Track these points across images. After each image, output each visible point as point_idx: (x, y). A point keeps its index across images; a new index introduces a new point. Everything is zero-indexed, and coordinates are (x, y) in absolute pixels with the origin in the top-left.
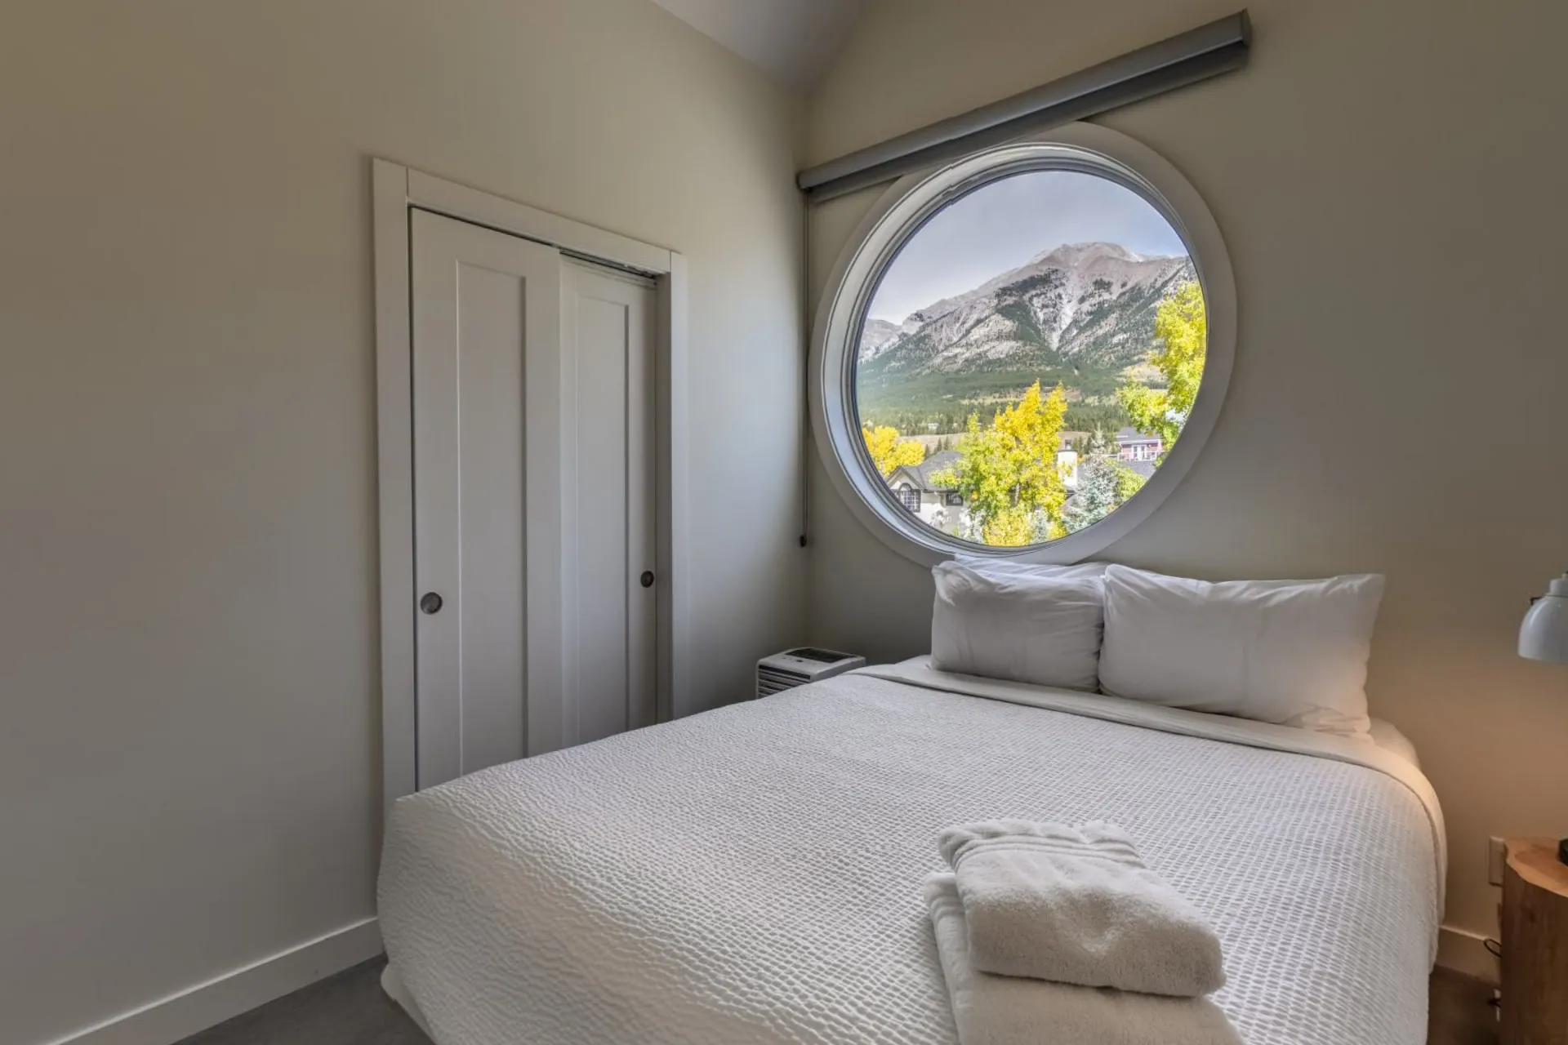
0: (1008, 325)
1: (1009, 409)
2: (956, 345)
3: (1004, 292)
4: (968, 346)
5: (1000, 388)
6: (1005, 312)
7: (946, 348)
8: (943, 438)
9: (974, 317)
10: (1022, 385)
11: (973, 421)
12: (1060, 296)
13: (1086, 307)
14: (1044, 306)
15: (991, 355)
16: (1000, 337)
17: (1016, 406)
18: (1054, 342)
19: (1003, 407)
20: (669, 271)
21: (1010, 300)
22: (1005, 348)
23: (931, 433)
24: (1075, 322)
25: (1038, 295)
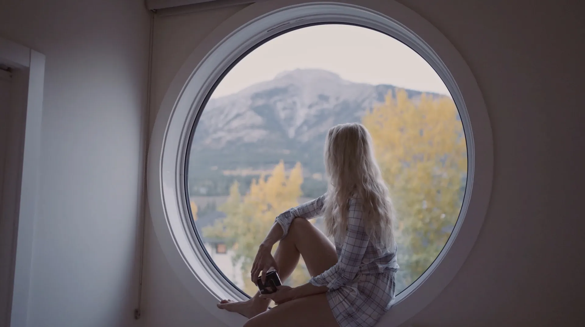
0: (258, 120)
1: (261, 181)
2: (222, 129)
3: (256, 96)
4: (230, 131)
5: (254, 164)
6: (258, 110)
7: (215, 131)
8: (211, 199)
9: (234, 112)
10: (271, 162)
11: (235, 188)
12: (294, 103)
13: (313, 111)
14: (284, 109)
15: (246, 139)
16: (253, 127)
17: (266, 179)
18: (291, 133)
19: (257, 177)
20: (28, 66)
21: (260, 102)
22: (257, 135)
23: (203, 195)
24: (306, 122)
25: (280, 100)
